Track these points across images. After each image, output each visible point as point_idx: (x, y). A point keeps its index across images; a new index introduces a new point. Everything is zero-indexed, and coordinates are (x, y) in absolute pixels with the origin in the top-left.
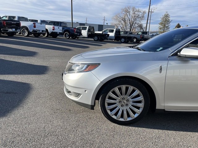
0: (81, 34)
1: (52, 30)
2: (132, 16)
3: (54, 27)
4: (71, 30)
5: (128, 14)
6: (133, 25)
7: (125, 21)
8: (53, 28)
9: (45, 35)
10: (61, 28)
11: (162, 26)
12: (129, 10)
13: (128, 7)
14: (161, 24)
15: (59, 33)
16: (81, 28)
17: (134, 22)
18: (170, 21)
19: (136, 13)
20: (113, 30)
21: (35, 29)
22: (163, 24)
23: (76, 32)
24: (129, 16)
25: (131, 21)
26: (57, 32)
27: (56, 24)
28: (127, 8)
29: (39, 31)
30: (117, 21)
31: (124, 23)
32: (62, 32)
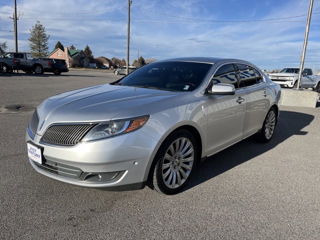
11: (35, 45)
14: (32, 40)
22: (35, 40)
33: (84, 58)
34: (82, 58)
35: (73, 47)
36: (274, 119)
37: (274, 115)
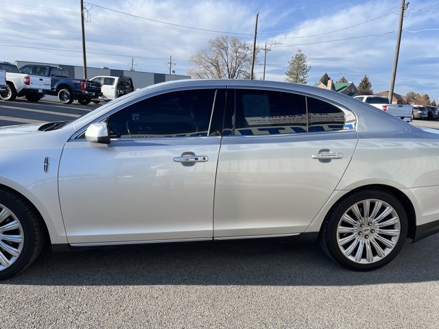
0: (99, 93)
1: (23, 85)
2: (232, 57)
3: (27, 78)
4: (75, 84)
5: (223, 51)
6: (234, 75)
7: (217, 67)
8: (25, 80)
9: (7, 97)
10: (48, 80)
11: (292, 79)
12: (225, 44)
13: (223, 38)
14: (290, 74)
15: (43, 90)
16: (102, 82)
17: (236, 69)
18: (308, 68)
19: (240, 50)
22: (293, 74)
23: (86, 90)
24: (225, 56)
25: (229, 67)
26: (38, 90)
27: (38, 70)
28: (221, 39)
30: (201, 66)
31: (215, 71)
32: (52, 89)
33: (354, 93)
34: (351, 94)
35: (343, 80)
36: (395, 220)
37: (389, 210)
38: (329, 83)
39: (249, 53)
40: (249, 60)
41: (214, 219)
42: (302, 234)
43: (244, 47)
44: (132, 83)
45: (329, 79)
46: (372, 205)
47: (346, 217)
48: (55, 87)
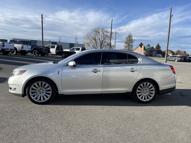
0: (49, 52)
1: (20, 49)
2: (101, 36)
4: (40, 48)
5: (98, 34)
6: (103, 43)
7: (95, 40)
8: (21, 47)
9: (14, 53)
10: (30, 47)
11: (127, 45)
12: (98, 31)
13: (98, 28)
14: (126, 43)
15: (28, 51)
16: (50, 47)
17: (103, 41)
18: (134, 40)
19: (105, 33)
20: (80, 48)
21: (4, 48)
22: (127, 43)
23: (45, 50)
24: (99, 36)
25: (101, 40)
26: (26, 51)
27: (25, 43)
29: (8, 49)
30: (89, 40)
31: (94, 42)
32: (31, 50)
33: (153, 51)
34: (152, 51)
35: (149, 45)
36: (153, 88)
37: (151, 85)
38: (143, 46)
39: (109, 34)
40: (109, 37)
41: (102, 88)
42: (127, 92)
43: (107, 32)
44: (62, 47)
45: (143, 45)
46: (147, 84)
47: (139, 87)
48: (32, 49)
